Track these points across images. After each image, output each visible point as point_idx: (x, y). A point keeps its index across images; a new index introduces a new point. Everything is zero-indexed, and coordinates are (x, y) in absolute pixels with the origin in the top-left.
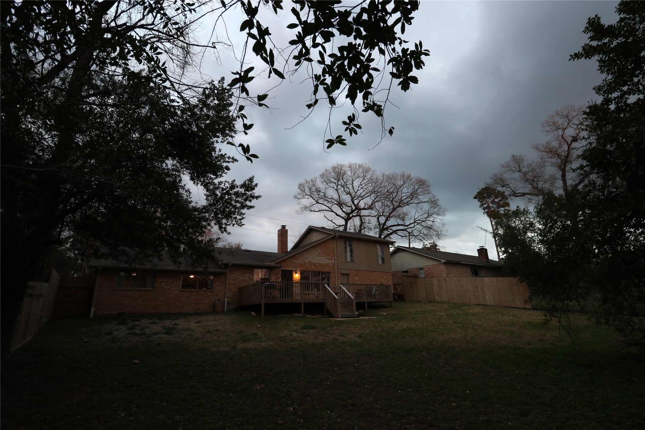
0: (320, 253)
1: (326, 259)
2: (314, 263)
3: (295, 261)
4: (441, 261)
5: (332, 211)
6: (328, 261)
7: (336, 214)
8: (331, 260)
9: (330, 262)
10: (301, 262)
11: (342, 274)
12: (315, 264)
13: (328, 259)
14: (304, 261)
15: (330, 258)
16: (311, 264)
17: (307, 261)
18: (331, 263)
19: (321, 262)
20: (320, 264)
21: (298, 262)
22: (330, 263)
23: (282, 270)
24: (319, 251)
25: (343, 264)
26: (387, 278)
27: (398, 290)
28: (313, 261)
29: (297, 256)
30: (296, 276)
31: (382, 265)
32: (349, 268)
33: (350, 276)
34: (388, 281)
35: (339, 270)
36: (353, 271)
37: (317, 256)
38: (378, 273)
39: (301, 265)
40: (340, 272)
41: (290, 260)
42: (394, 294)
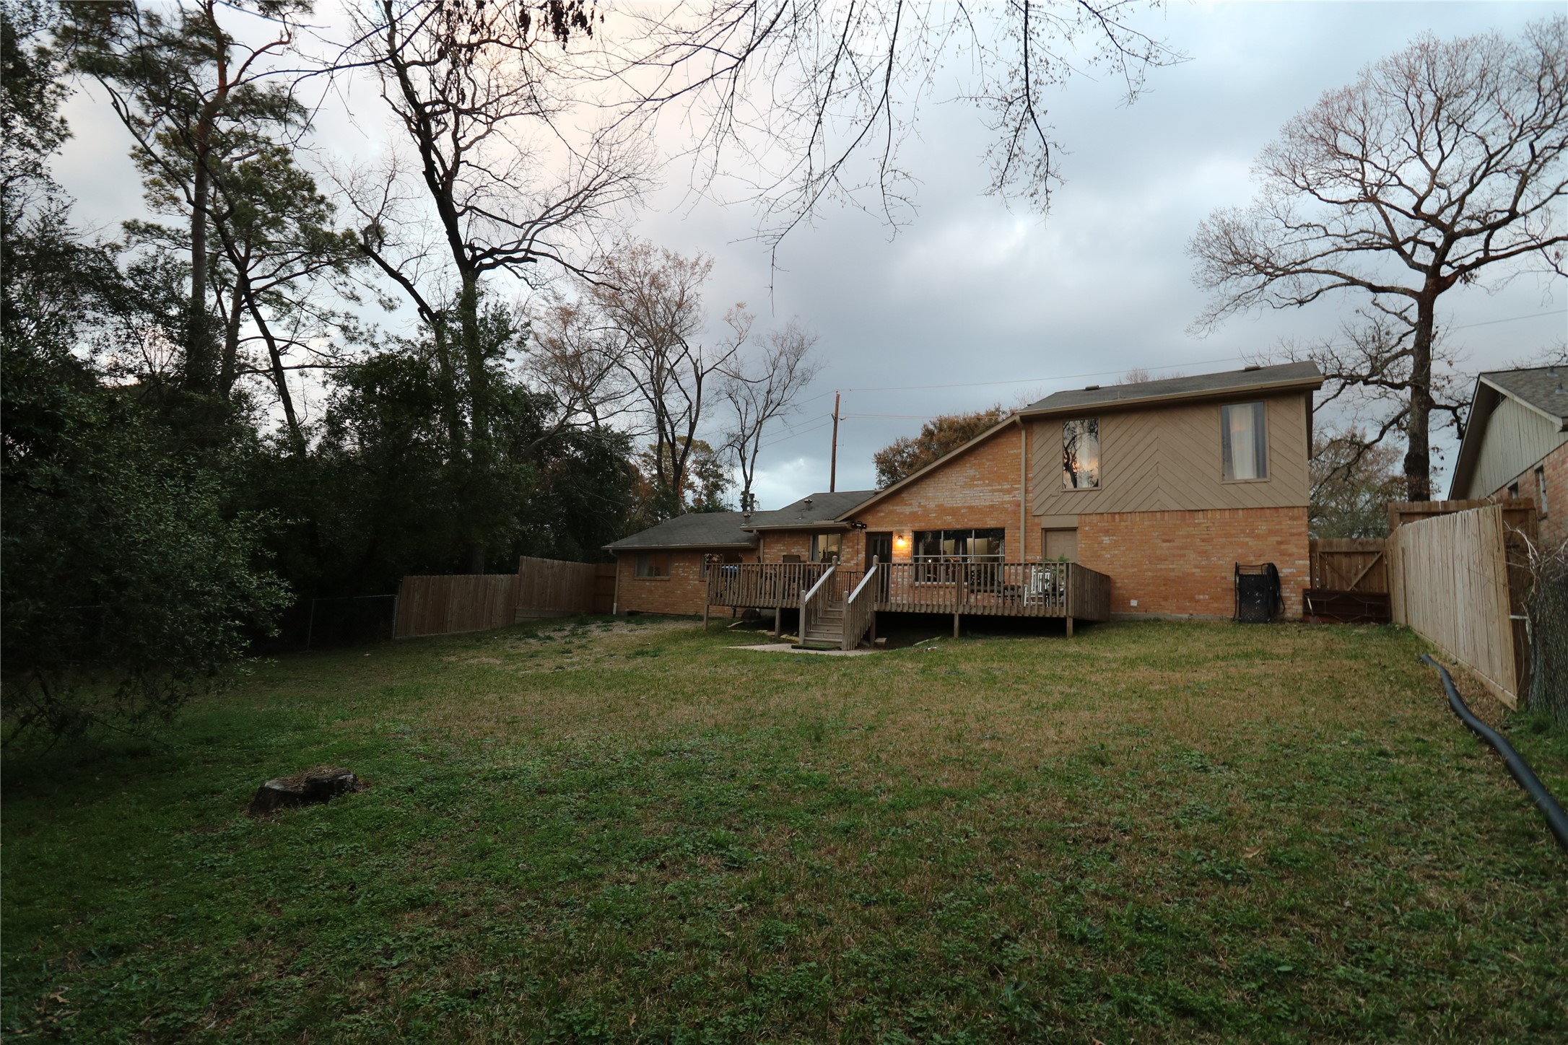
0: (973, 479)
1: (993, 491)
2: (952, 508)
3: (899, 509)
6: (997, 498)
7: (1369, 286)
8: (1009, 492)
9: (1007, 498)
10: (916, 509)
11: (1046, 530)
12: (954, 512)
13: (1001, 491)
14: (924, 506)
15: (1006, 487)
16: (942, 510)
17: (932, 505)
18: (1009, 502)
19: (976, 503)
20: (971, 508)
21: (907, 510)
22: (1003, 503)
23: (869, 535)
25: (1053, 500)
26: (1272, 532)
27: (1353, 573)
28: (949, 503)
29: (905, 495)
30: (902, 545)
31: (1247, 482)
32: (1078, 510)
33: (1079, 535)
34: (1280, 543)
35: (1036, 520)
36: (1095, 519)
37: (962, 487)
38: (1218, 515)
39: (914, 517)
40: (1038, 524)
41: (887, 507)
42: (1307, 593)
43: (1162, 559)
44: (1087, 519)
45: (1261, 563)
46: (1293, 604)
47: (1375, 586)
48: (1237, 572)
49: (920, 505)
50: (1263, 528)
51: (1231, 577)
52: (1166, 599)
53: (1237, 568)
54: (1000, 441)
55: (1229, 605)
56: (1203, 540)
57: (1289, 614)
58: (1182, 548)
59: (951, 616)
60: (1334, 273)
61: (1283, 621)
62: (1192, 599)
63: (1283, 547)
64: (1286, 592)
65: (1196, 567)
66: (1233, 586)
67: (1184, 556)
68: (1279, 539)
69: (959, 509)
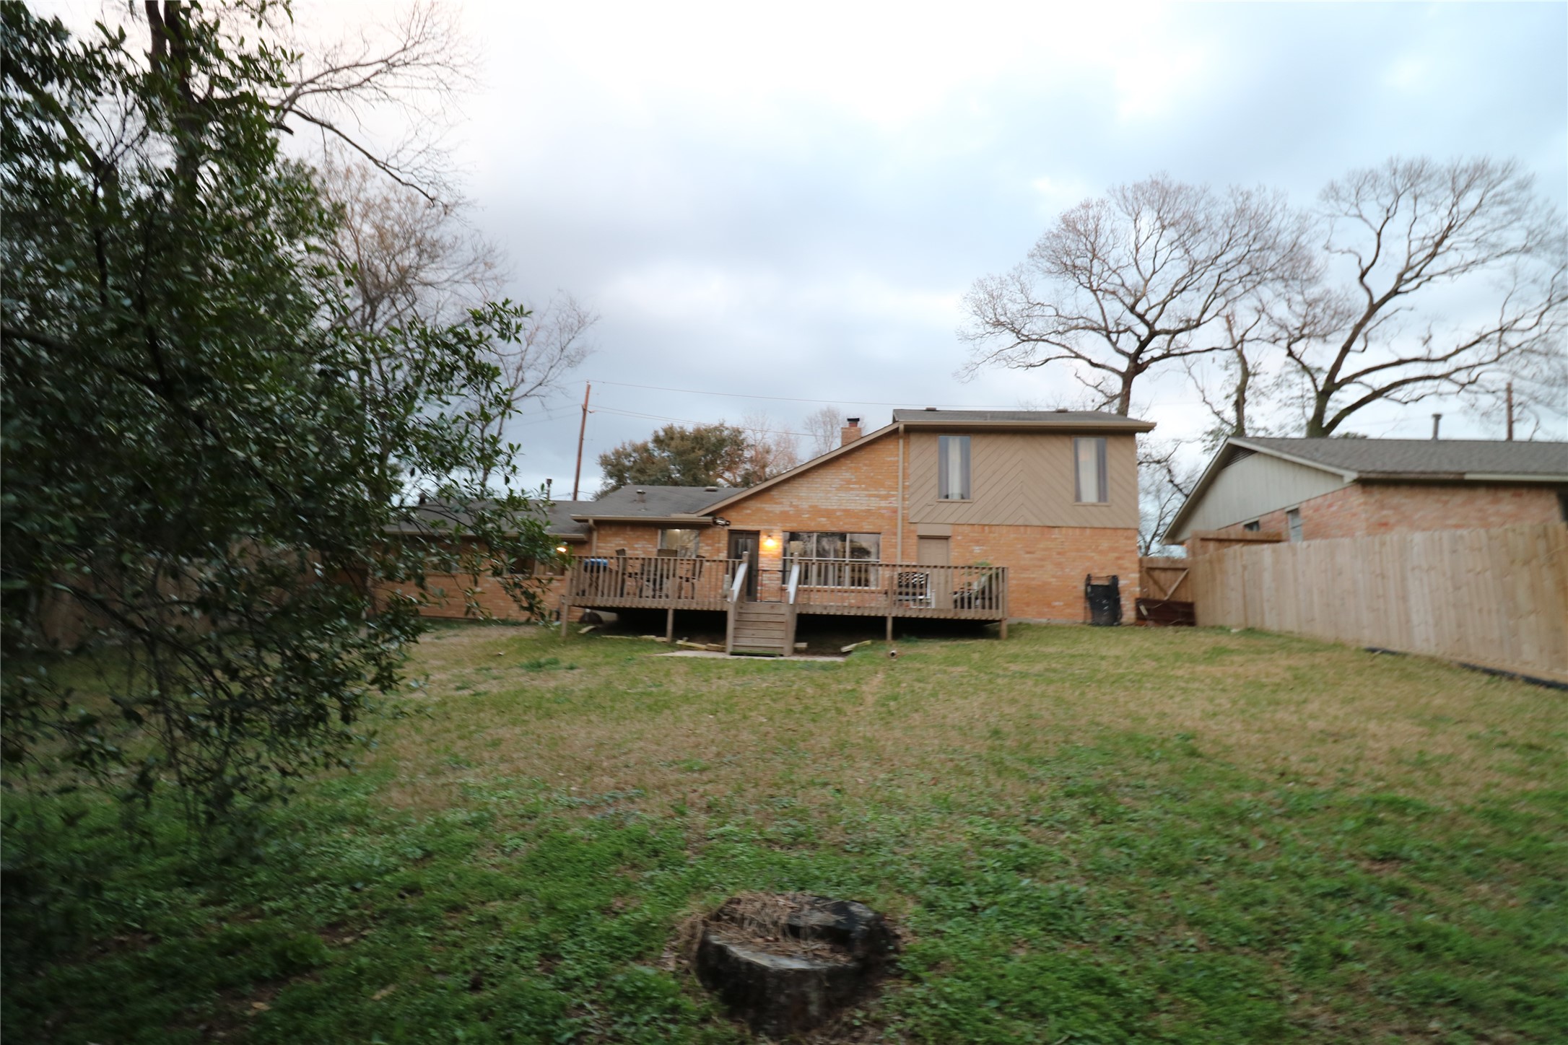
0: (849, 482)
1: (870, 496)
2: (827, 510)
3: (767, 507)
4: (1341, 477)
5: (1078, 356)
6: (874, 504)
7: (1090, 362)
8: (886, 497)
9: (883, 504)
10: (787, 509)
11: (921, 537)
12: (829, 514)
13: (877, 496)
14: (796, 506)
15: (883, 493)
16: (816, 511)
17: (805, 505)
18: (885, 508)
19: (852, 507)
20: (846, 510)
21: (777, 509)
22: (880, 508)
23: (732, 532)
24: (847, 475)
25: (929, 509)
26: (1113, 549)
27: (1170, 587)
28: (824, 505)
29: (774, 493)
30: (771, 545)
31: (1093, 505)
32: (951, 520)
33: (952, 543)
34: (1118, 558)
35: (912, 527)
36: (967, 529)
37: (838, 489)
38: (1070, 531)
39: (784, 516)
40: (914, 531)
41: (754, 505)
42: (1139, 601)
43: (1025, 569)
44: (960, 529)
45: (1104, 575)
46: (1128, 613)
47: (1185, 597)
48: (1088, 584)
49: (791, 505)
50: (1105, 545)
51: (1082, 587)
52: (1028, 604)
53: (1089, 578)
54: (876, 446)
55: (1079, 610)
56: (1059, 553)
57: (1124, 619)
58: (1042, 560)
59: (884, 619)
60: (1064, 346)
61: (1119, 624)
62: (1049, 605)
63: (1120, 562)
64: (1123, 602)
65: (1053, 576)
66: (1082, 594)
67: (1042, 566)
68: (1116, 555)
69: (834, 511)
